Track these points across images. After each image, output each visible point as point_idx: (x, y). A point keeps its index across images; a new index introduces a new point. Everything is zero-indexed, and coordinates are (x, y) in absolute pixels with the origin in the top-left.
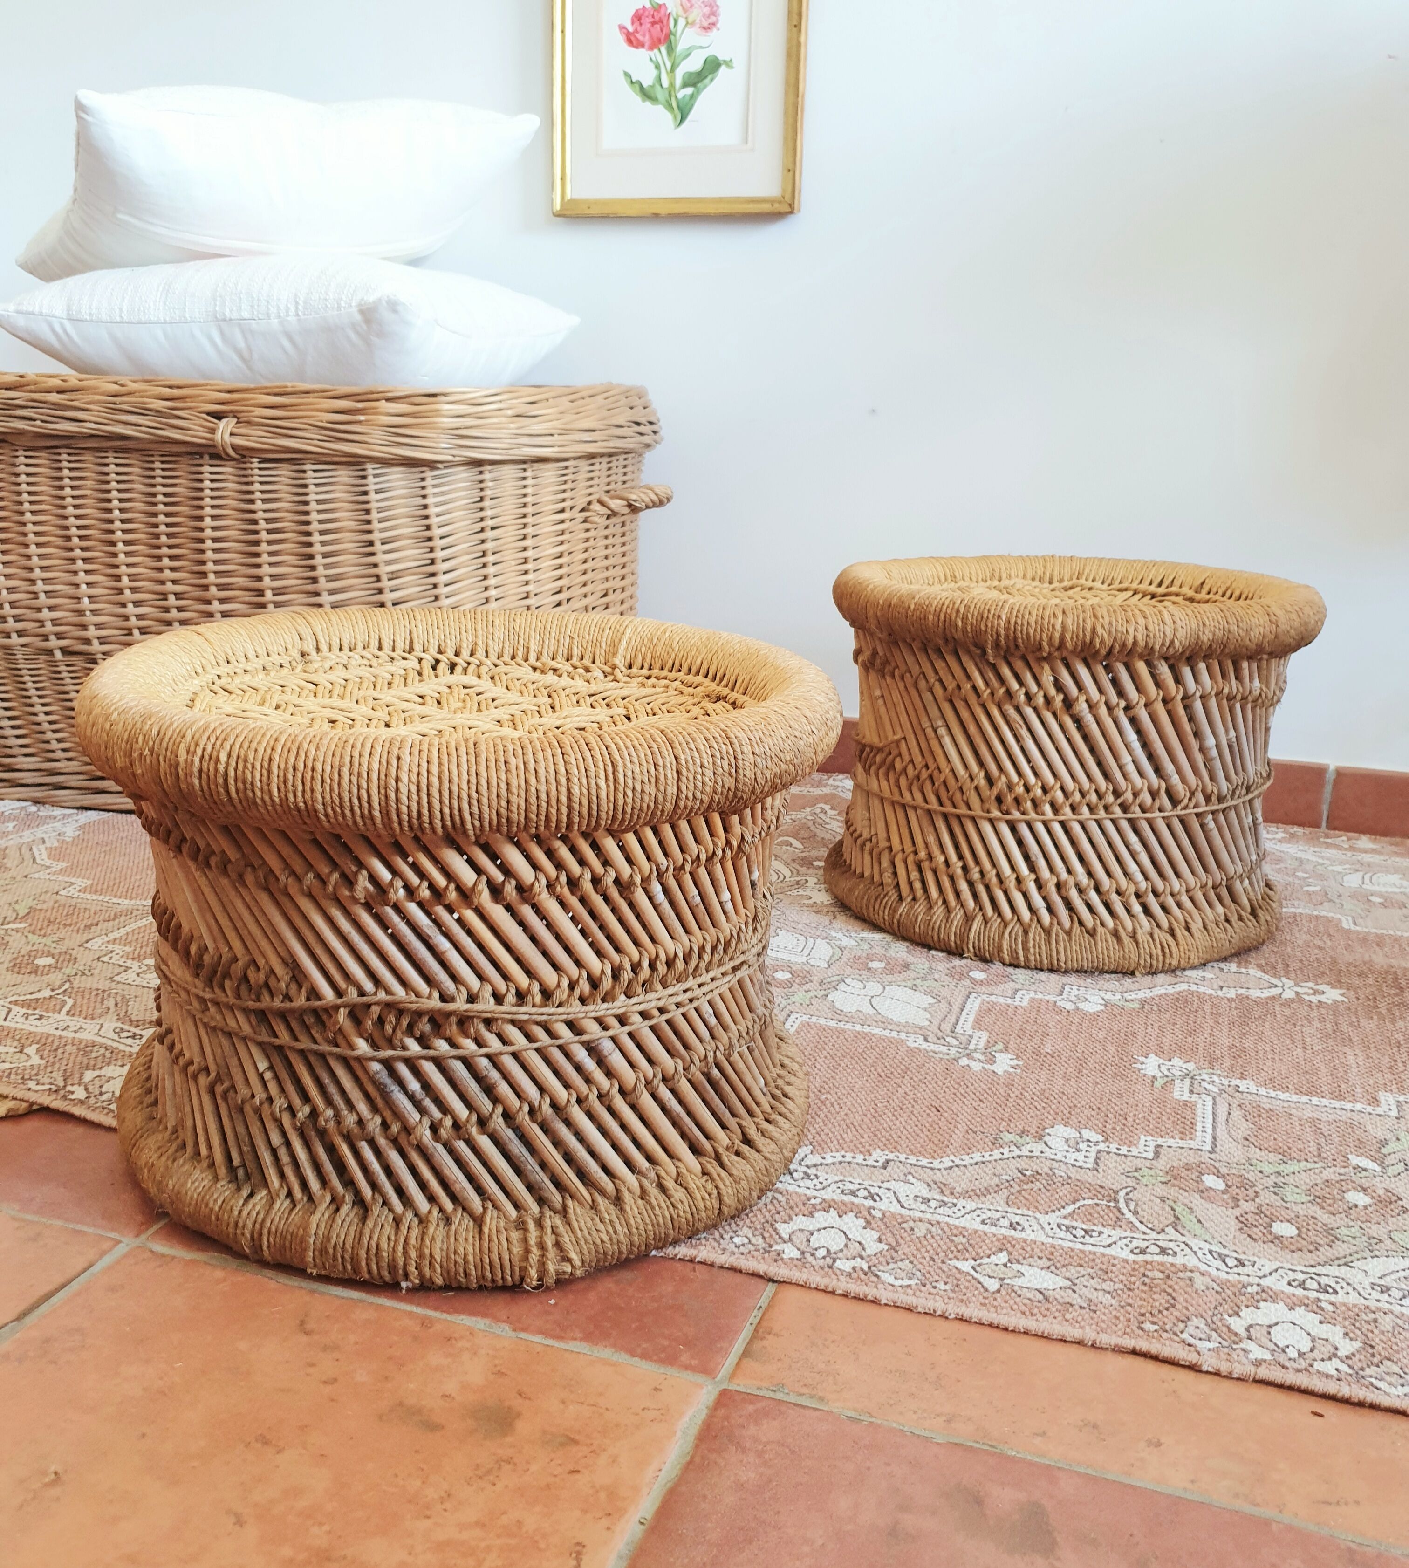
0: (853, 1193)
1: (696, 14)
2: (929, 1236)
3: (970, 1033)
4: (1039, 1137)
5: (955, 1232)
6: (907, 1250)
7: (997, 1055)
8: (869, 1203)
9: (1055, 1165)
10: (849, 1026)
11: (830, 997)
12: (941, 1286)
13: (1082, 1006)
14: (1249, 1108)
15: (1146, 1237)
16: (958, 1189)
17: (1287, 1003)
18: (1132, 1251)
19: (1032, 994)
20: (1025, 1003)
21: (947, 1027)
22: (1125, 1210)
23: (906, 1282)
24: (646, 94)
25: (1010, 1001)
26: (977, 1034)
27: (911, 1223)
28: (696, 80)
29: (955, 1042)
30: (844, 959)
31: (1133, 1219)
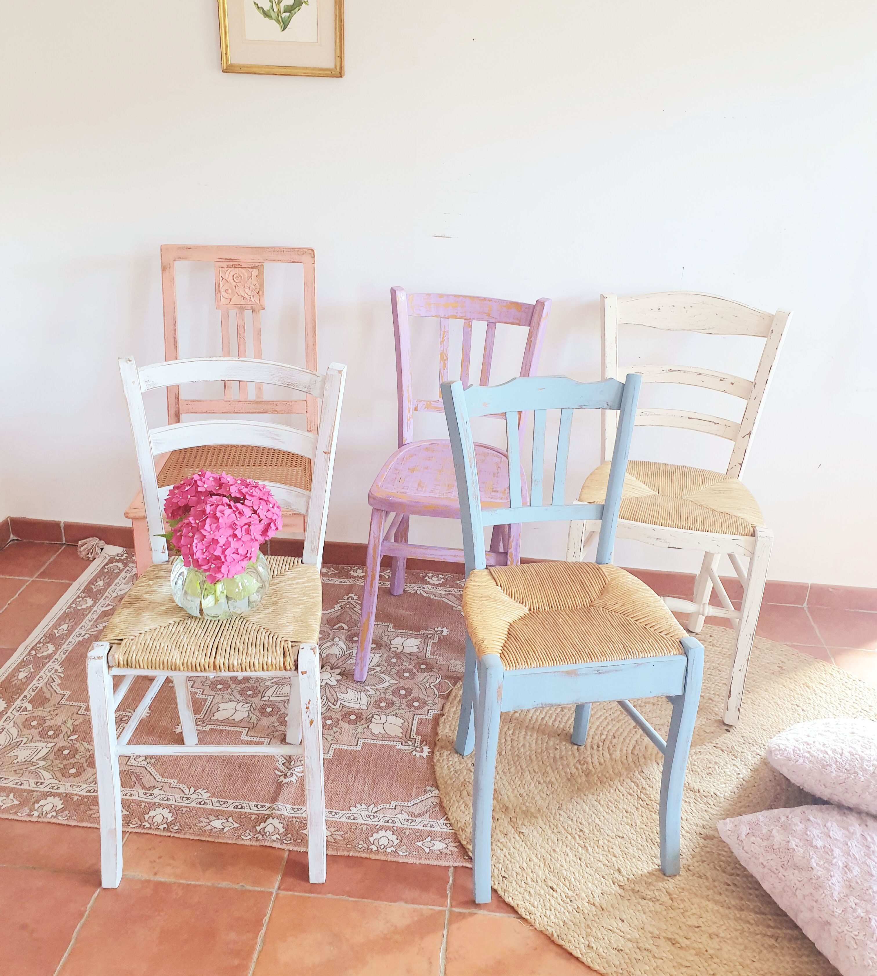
0: (388, 821)
2: (410, 834)
5: (416, 831)
6: (404, 841)
7: (423, 748)
11: (370, 727)
12: (414, 853)
16: (416, 814)
20: (431, 718)
21: (408, 736)
23: (405, 854)
25: (427, 717)
26: (417, 737)
27: (404, 830)
29: (410, 743)
30: (372, 703)
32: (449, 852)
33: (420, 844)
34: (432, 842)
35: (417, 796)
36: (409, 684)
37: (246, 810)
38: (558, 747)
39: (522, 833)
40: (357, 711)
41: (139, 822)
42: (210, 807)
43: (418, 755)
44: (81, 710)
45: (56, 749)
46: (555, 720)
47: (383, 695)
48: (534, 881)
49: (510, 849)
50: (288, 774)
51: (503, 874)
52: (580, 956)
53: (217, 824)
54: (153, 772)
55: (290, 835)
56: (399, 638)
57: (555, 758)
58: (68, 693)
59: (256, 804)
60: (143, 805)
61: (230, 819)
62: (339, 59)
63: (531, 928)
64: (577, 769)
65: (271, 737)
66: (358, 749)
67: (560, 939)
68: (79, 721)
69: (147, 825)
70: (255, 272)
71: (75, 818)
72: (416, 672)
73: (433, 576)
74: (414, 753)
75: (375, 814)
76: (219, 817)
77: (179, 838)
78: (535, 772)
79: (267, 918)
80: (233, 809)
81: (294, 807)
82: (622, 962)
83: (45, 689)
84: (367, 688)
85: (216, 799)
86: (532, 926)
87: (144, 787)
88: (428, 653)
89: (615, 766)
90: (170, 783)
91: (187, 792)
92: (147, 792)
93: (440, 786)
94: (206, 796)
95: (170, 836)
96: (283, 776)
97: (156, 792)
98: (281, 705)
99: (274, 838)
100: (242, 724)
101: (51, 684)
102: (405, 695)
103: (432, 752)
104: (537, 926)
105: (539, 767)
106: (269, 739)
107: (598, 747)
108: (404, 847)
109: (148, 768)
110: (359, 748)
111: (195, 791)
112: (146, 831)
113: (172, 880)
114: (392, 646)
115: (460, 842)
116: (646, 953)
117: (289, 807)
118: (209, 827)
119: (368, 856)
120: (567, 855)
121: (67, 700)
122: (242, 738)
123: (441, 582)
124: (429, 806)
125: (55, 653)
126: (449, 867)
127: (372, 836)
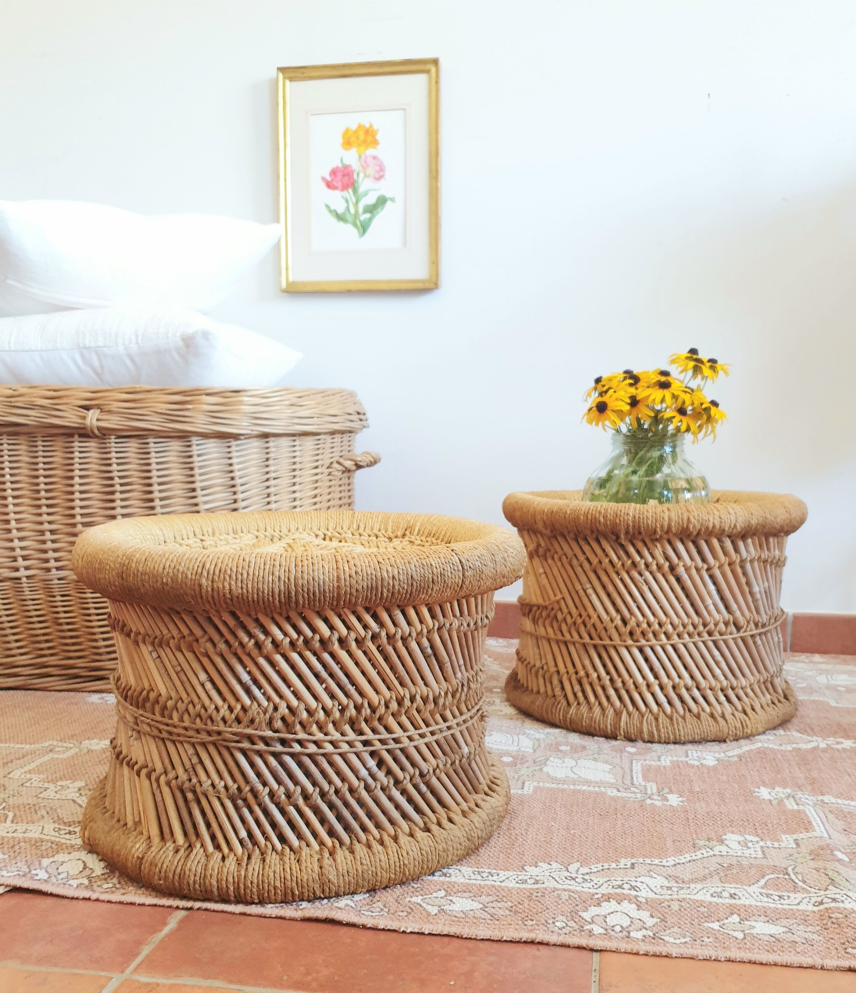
0: (620, 887)
1: (371, 170)
2: (682, 909)
3: (643, 783)
4: (722, 842)
5: (697, 904)
6: (673, 920)
7: (668, 796)
8: (633, 893)
9: (740, 859)
10: (565, 786)
11: (545, 769)
12: (706, 939)
13: (704, 762)
14: (836, 812)
15: (819, 895)
16: (686, 879)
17: (824, 751)
18: (814, 905)
19: (670, 758)
20: (668, 763)
21: (628, 782)
22: (797, 881)
23: (683, 940)
24: (340, 218)
25: (658, 763)
26: (649, 785)
27: (667, 903)
28: (372, 209)
29: (637, 791)
30: (543, 746)
31: (804, 886)
33: (714, 925)
34: (747, 922)
35: (680, 852)
40: (513, 755)
41: (25, 870)
43: (658, 803)
60: (45, 846)
69: (43, 876)
74: (649, 801)
75: (587, 877)
87: (58, 822)
108: (676, 929)
110: (526, 792)
119: (584, 942)
127: (586, 910)
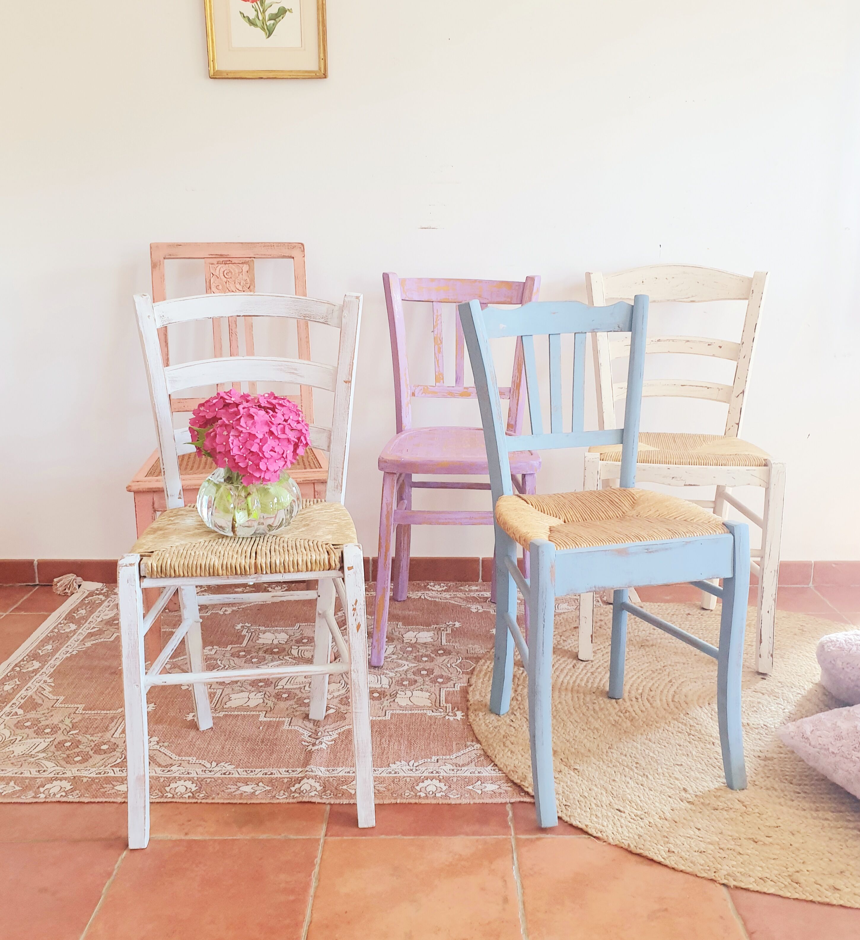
0: (432, 773)
2: (458, 781)
3: (445, 705)
5: (464, 778)
6: (453, 787)
7: (456, 713)
8: (437, 775)
10: (407, 712)
11: (396, 701)
12: (466, 795)
16: (460, 765)
19: (460, 684)
20: (459, 689)
21: (438, 705)
23: (457, 796)
25: (454, 689)
26: (448, 705)
27: (452, 778)
29: (442, 710)
32: (503, 791)
33: (470, 787)
34: (483, 785)
35: (459, 750)
36: (428, 666)
37: (276, 776)
38: (596, 701)
39: (576, 769)
40: (379, 690)
41: (160, 794)
42: (237, 776)
43: (451, 719)
44: (78, 710)
45: (56, 743)
46: (587, 682)
47: (403, 676)
48: (598, 806)
49: (567, 783)
50: (317, 743)
51: (565, 803)
52: (663, 860)
53: (248, 789)
54: (168, 753)
55: (329, 792)
56: (411, 632)
57: (594, 709)
58: (62, 698)
59: (287, 769)
60: (162, 780)
61: (260, 784)
62: (322, 62)
63: (604, 843)
64: (620, 716)
65: (291, 716)
66: (387, 719)
67: (638, 849)
68: (78, 719)
69: (170, 795)
70: (245, 268)
71: (87, 795)
72: (435, 657)
73: (435, 585)
74: (447, 717)
75: (417, 768)
76: (248, 783)
77: (207, 803)
78: (577, 722)
79: (318, 860)
80: (261, 776)
81: (329, 769)
82: (708, 861)
83: (34, 696)
84: (385, 672)
85: (242, 770)
86: (605, 842)
87: (160, 765)
88: (444, 642)
89: (658, 712)
90: (189, 761)
91: (208, 765)
92: (164, 769)
93: (481, 740)
94: (230, 768)
95: (197, 803)
96: (311, 746)
97: (174, 768)
98: (298, 692)
99: (313, 794)
100: (258, 709)
101: (42, 692)
102: (427, 674)
103: (467, 715)
104: (611, 841)
105: (580, 718)
106: (290, 718)
107: (637, 699)
108: (455, 791)
109: (162, 750)
110: (388, 717)
111: (217, 765)
112: (170, 800)
113: (208, 838)
114: (404, 639)
115: (512, 782)
116: (729, 852)
117: (322, 769)
118: (238, 792)
119: (417, 801)
120: (628, 783)
121: (61, 703)
122: (260, 720)
123: (444, 589)
124: (472, 757)
125: (42, 668)
126: (506, 803)
127: (418, 785)
